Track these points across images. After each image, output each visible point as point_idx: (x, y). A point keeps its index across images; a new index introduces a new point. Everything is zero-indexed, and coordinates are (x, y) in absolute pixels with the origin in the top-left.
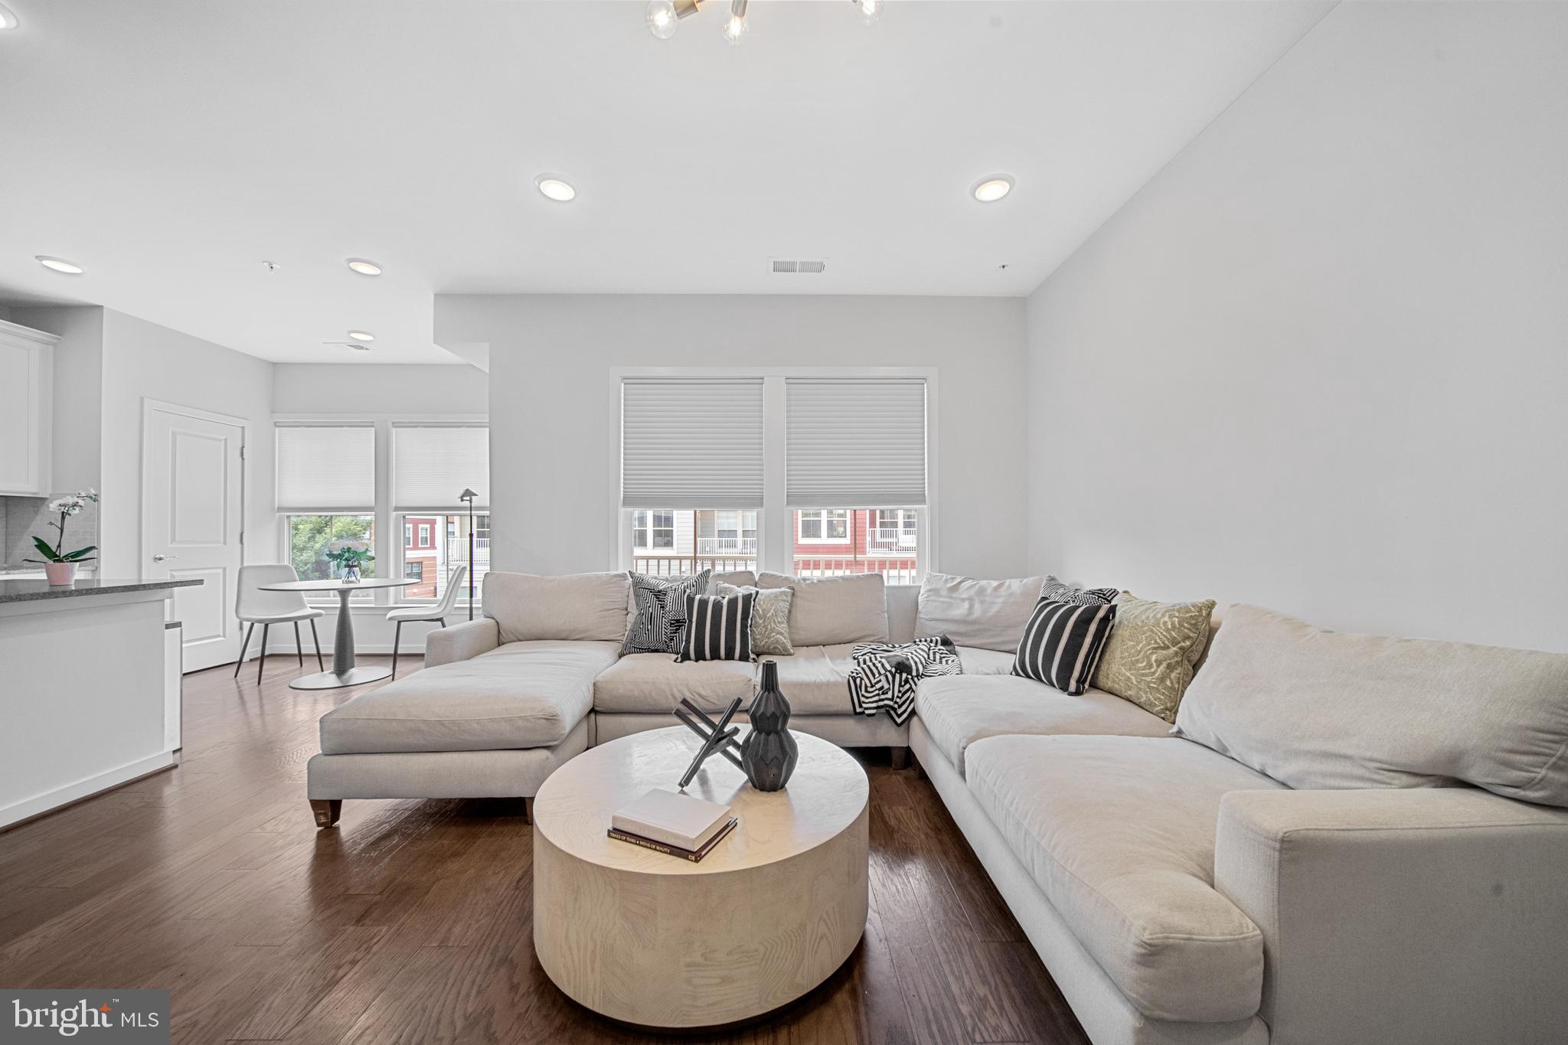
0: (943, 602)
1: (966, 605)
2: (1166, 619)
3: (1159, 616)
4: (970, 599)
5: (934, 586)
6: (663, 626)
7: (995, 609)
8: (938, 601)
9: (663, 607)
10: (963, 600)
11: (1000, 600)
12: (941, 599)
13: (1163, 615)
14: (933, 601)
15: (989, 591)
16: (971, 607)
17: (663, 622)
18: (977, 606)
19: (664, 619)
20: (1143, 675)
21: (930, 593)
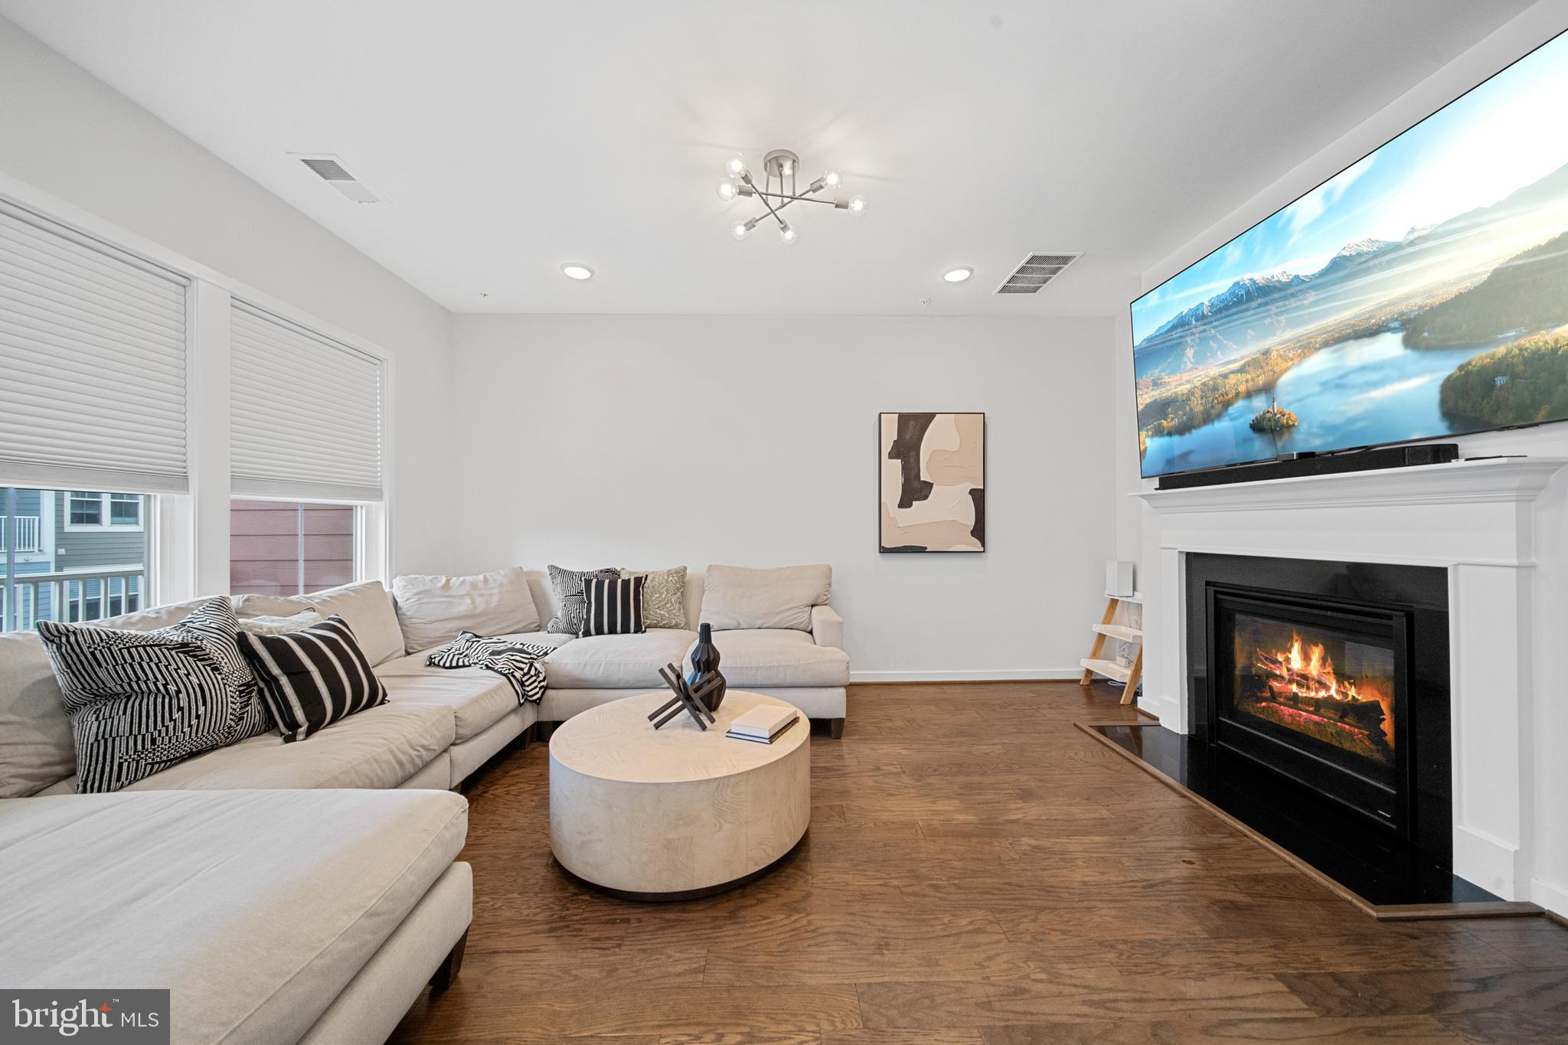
0: (441, 602)
1: (468, 601)
2: (671, 578)
3: (666, 577)
4: (469, 595)
5: (421, 588)
6: (229, 699)
7: (495, 599)
8: (434, 602)
9: (217, 669)
10: (462, 597)
11: (495, 591)
12: (437, 600)
13: (668, 577)
14: (426, 603)
15: (481, 585)
16: (473, 602)
17: (229, 693)
18: (478, 600)
19: (228, 689)
20: (671, 610)
21: (420, 596)
